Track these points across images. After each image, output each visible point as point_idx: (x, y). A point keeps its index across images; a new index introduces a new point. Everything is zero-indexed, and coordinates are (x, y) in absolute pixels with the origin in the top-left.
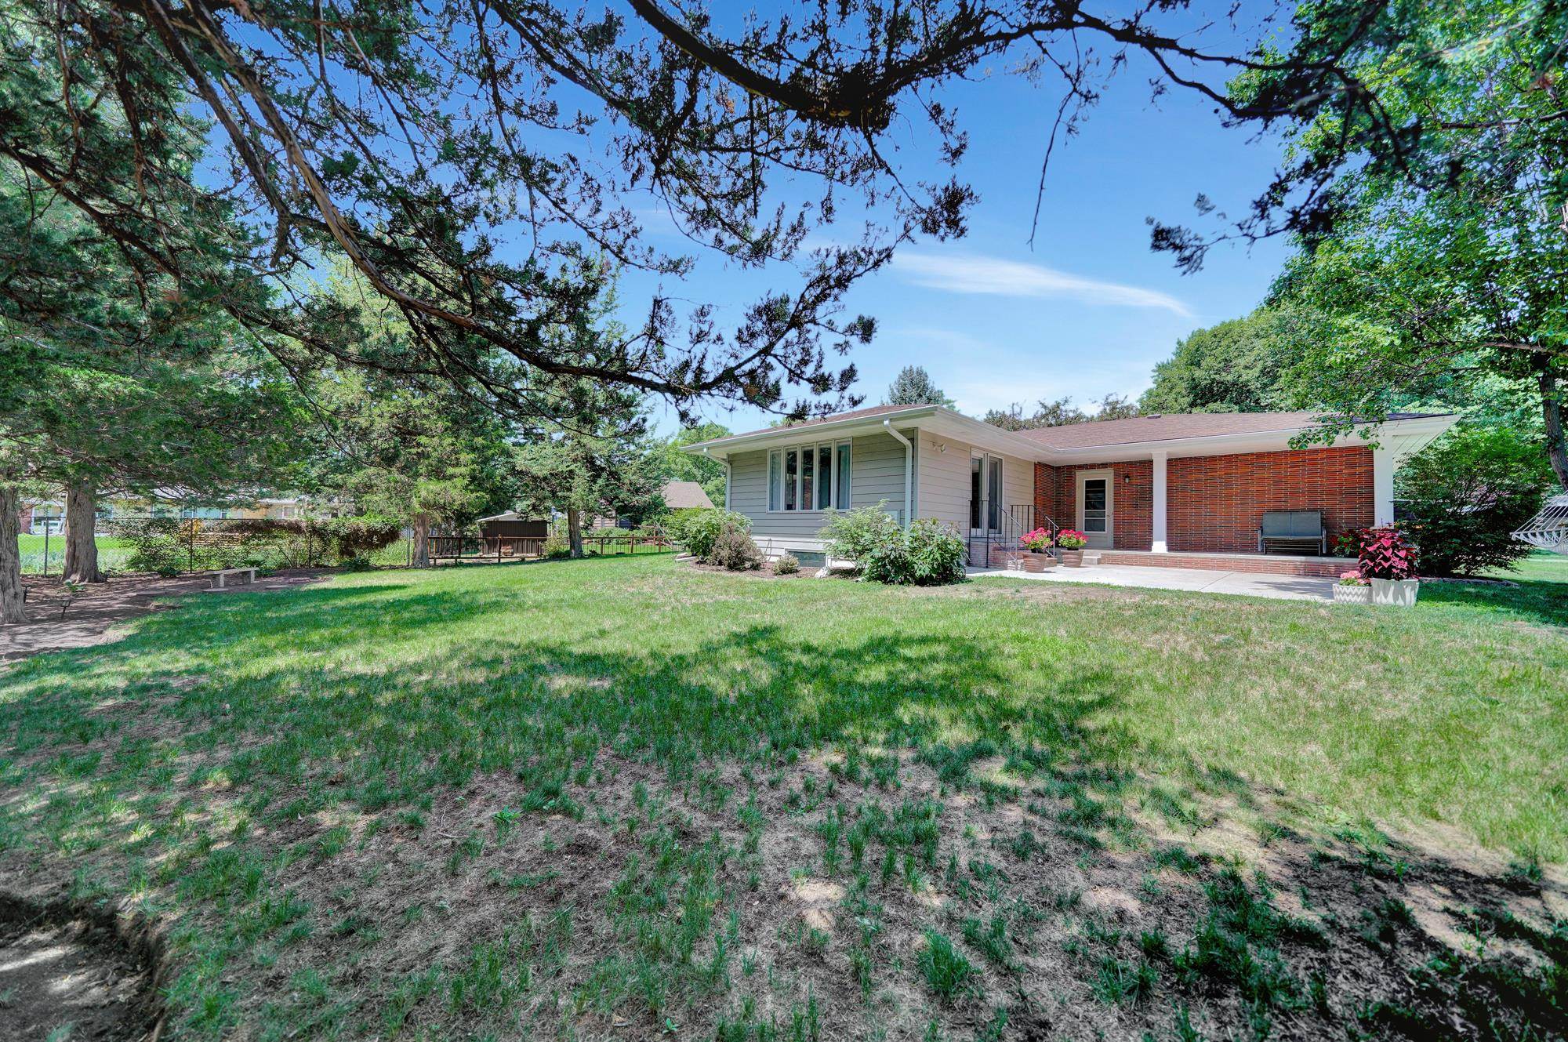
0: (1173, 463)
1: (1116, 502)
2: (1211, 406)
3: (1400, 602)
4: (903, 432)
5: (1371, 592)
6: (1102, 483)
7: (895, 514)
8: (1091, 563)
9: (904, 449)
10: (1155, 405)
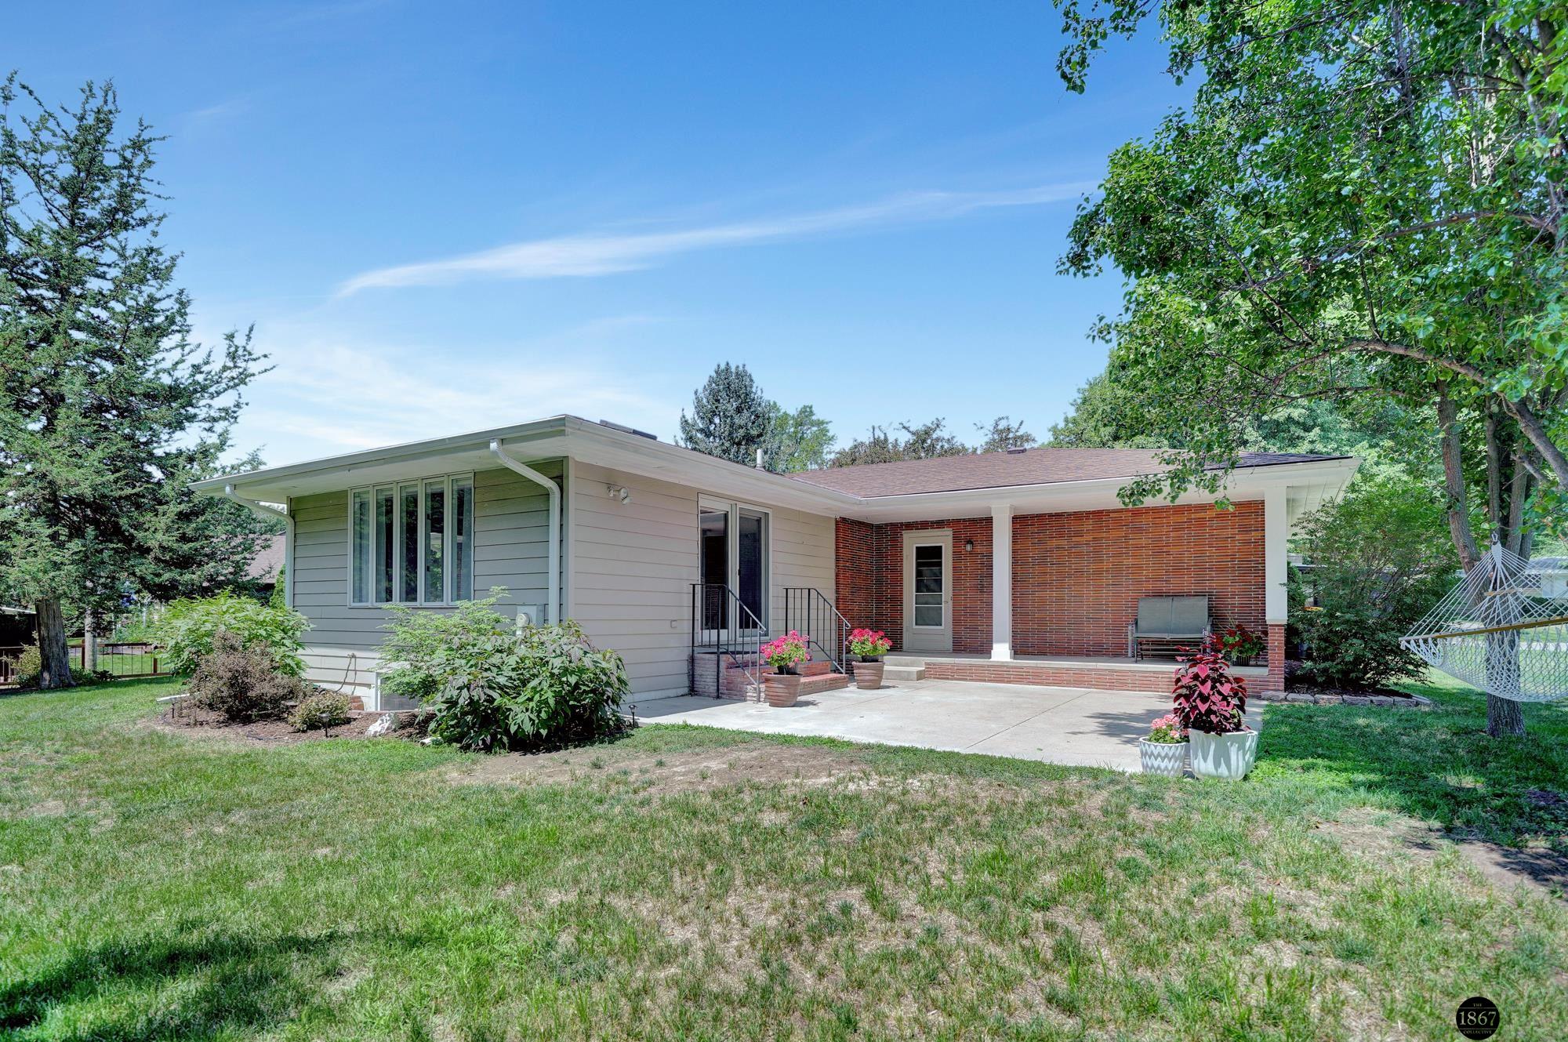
0: (1021, 522)
1: (956, 580)
2: (1139, 439)
3: (1223, 770)
4: (539, 466)
5: (1187, 754)
6: (936, 552)
7: (533, 611)
8: (904, 677)
9: (546, 495)
10: (1072, 437)
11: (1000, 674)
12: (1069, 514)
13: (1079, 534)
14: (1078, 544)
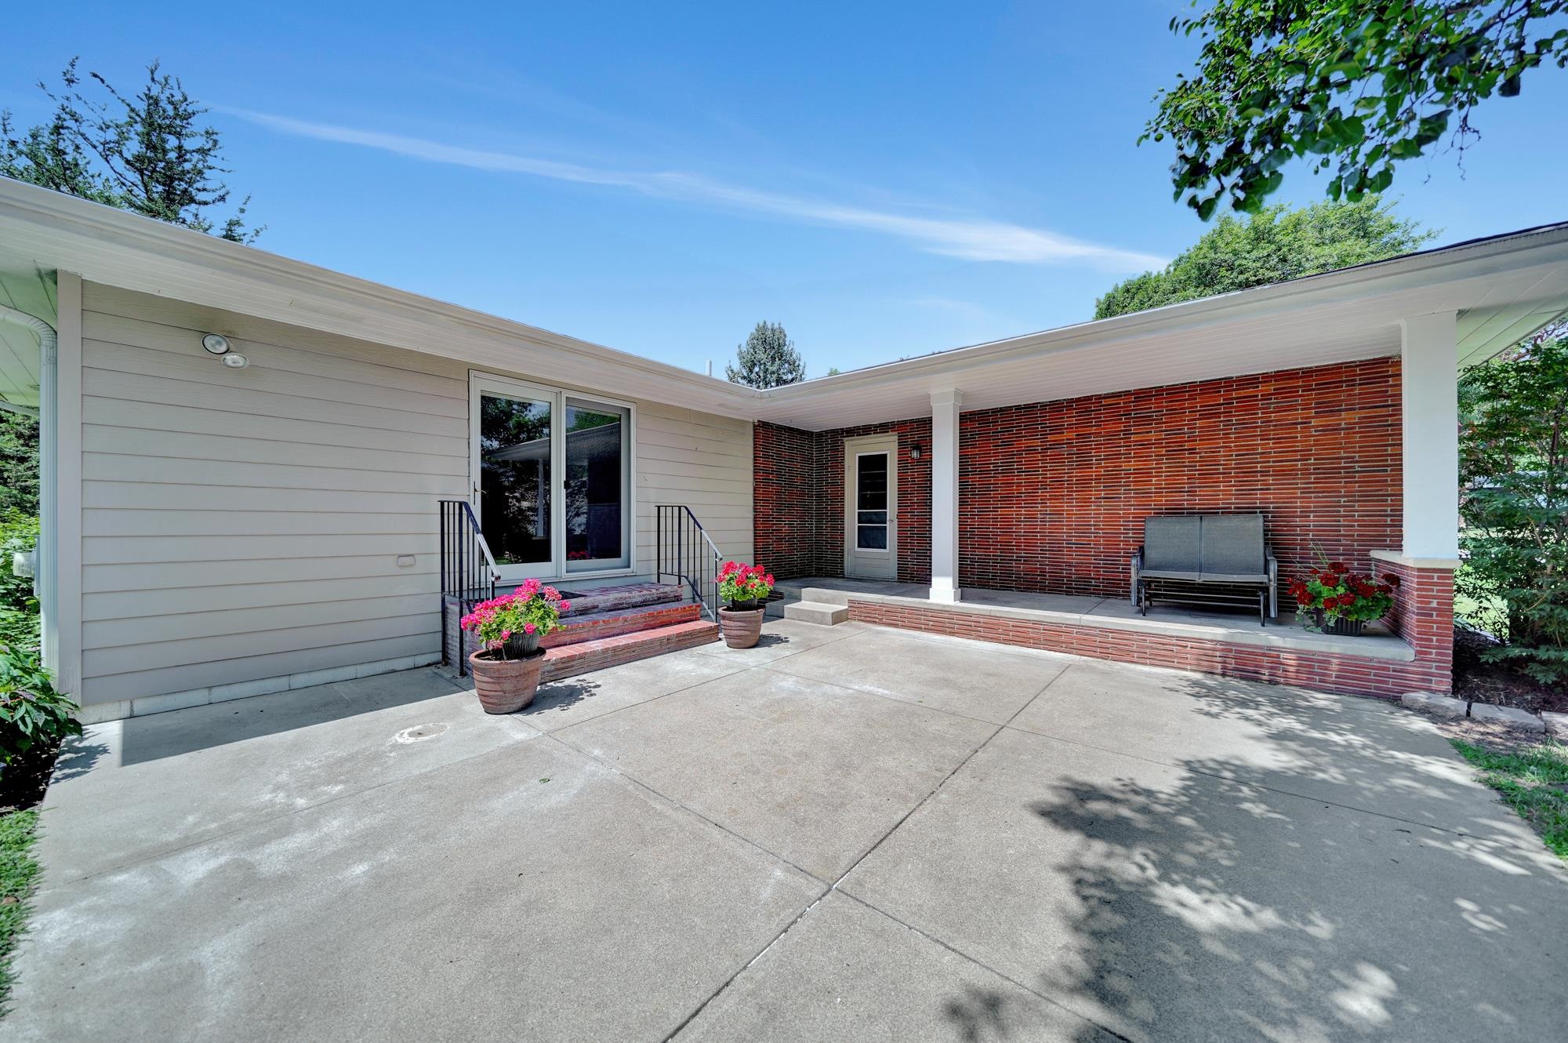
1: (902, 494)
6: (883, 459)
11: (941, 622)
12: (1044, 405)
13: (1058, 430)
14: (1059, 443)
